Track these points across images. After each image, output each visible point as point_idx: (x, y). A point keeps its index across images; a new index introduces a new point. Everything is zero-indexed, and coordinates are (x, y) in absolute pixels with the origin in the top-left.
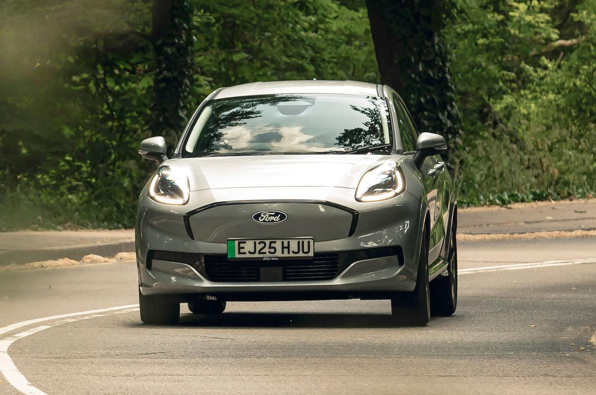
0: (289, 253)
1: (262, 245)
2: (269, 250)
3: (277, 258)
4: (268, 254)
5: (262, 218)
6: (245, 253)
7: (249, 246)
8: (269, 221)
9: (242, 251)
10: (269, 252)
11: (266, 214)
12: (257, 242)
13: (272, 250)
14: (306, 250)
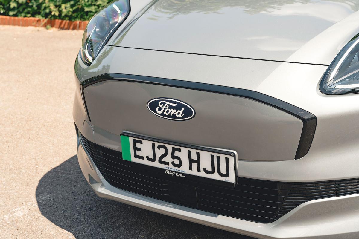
0: (199, 170)
1: (163, 151)
2: (172, 160)
3: (184, 174)
4: (171, 166)
5: (160, 109)
6: (142, 158)
7: (146, 148)
8: (169, 116)
9: (138, 153)
10: (173, 163)
11: (164, 104)
12: (157, 144)
13: (176, 162)
14: (223, 171)
